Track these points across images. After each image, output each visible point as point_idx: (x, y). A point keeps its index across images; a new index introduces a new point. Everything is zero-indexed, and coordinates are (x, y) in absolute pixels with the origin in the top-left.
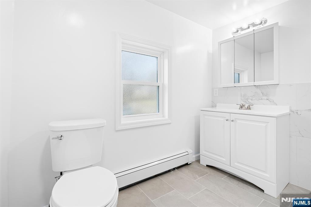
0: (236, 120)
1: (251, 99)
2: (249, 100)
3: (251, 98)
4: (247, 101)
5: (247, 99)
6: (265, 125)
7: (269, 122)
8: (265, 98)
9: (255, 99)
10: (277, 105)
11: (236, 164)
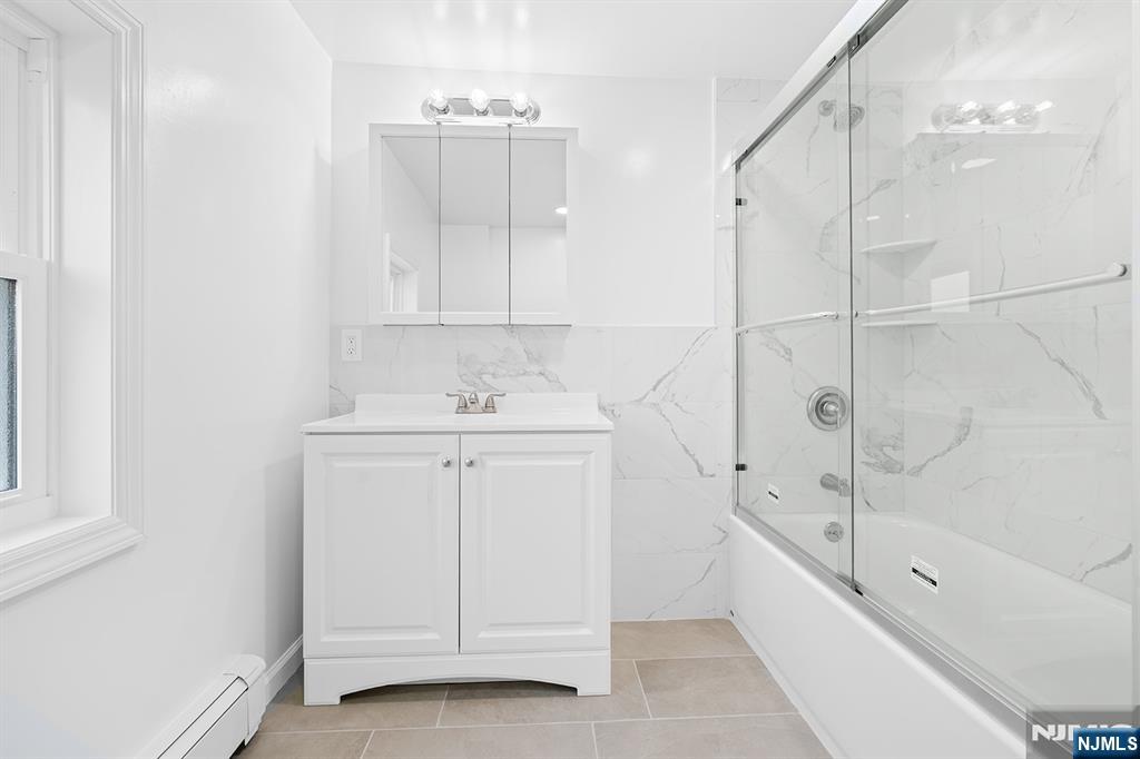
0: (484, 457)
1: (493, 374)
2: (485, 377)
3: (491, 369)
4: (477, 381)
5: (480, 374)
6: (580, 463)
7: (591, 452)
8: (535, 368)
9: (504, 372)
10: (565, 391)
11: (483, 635)
